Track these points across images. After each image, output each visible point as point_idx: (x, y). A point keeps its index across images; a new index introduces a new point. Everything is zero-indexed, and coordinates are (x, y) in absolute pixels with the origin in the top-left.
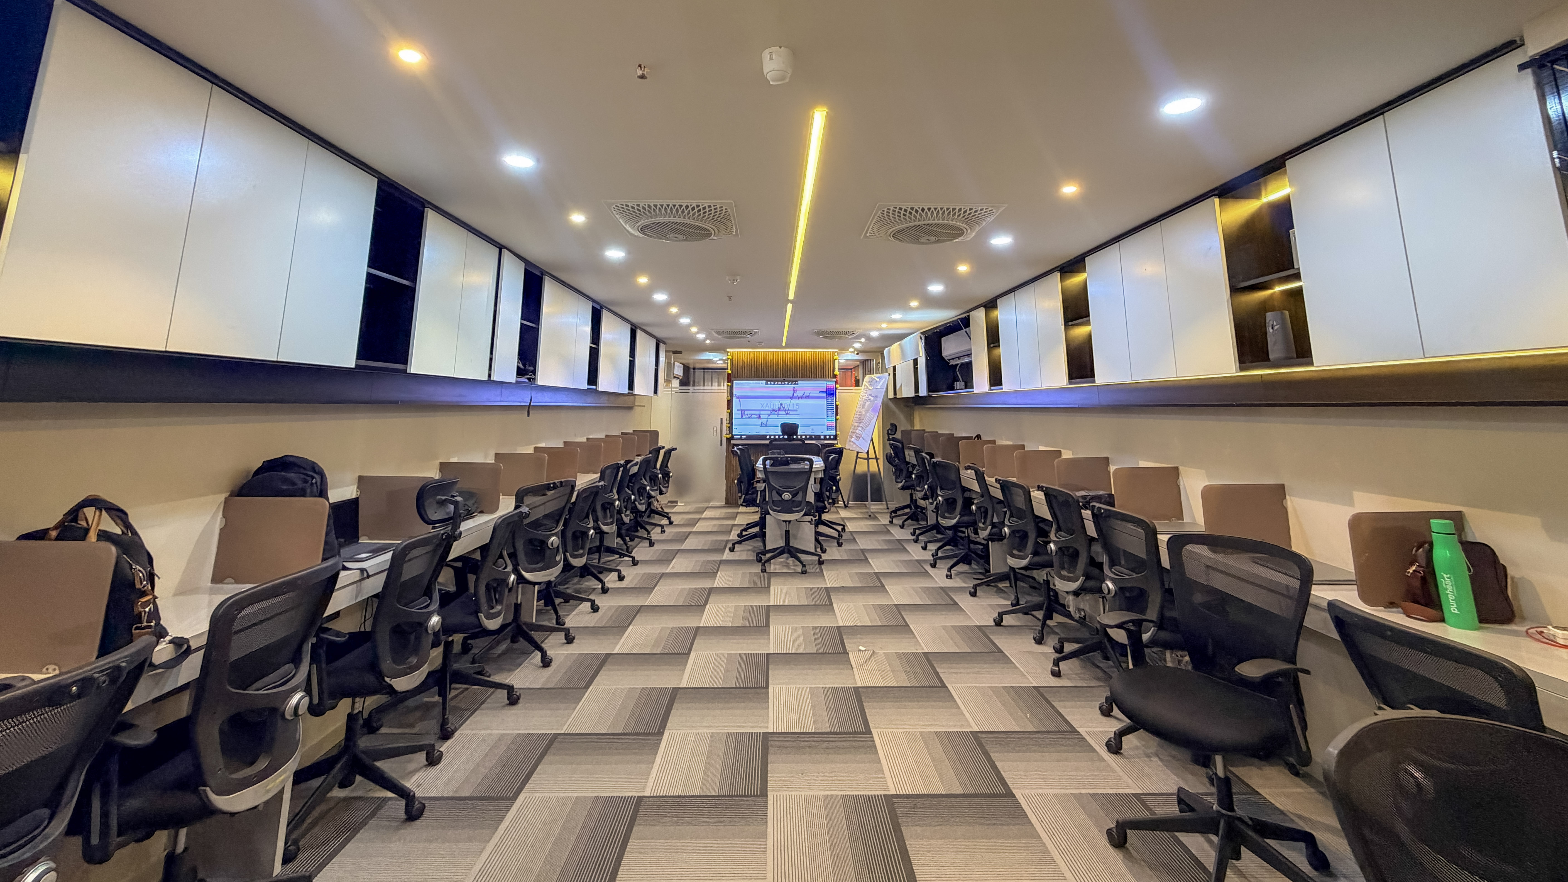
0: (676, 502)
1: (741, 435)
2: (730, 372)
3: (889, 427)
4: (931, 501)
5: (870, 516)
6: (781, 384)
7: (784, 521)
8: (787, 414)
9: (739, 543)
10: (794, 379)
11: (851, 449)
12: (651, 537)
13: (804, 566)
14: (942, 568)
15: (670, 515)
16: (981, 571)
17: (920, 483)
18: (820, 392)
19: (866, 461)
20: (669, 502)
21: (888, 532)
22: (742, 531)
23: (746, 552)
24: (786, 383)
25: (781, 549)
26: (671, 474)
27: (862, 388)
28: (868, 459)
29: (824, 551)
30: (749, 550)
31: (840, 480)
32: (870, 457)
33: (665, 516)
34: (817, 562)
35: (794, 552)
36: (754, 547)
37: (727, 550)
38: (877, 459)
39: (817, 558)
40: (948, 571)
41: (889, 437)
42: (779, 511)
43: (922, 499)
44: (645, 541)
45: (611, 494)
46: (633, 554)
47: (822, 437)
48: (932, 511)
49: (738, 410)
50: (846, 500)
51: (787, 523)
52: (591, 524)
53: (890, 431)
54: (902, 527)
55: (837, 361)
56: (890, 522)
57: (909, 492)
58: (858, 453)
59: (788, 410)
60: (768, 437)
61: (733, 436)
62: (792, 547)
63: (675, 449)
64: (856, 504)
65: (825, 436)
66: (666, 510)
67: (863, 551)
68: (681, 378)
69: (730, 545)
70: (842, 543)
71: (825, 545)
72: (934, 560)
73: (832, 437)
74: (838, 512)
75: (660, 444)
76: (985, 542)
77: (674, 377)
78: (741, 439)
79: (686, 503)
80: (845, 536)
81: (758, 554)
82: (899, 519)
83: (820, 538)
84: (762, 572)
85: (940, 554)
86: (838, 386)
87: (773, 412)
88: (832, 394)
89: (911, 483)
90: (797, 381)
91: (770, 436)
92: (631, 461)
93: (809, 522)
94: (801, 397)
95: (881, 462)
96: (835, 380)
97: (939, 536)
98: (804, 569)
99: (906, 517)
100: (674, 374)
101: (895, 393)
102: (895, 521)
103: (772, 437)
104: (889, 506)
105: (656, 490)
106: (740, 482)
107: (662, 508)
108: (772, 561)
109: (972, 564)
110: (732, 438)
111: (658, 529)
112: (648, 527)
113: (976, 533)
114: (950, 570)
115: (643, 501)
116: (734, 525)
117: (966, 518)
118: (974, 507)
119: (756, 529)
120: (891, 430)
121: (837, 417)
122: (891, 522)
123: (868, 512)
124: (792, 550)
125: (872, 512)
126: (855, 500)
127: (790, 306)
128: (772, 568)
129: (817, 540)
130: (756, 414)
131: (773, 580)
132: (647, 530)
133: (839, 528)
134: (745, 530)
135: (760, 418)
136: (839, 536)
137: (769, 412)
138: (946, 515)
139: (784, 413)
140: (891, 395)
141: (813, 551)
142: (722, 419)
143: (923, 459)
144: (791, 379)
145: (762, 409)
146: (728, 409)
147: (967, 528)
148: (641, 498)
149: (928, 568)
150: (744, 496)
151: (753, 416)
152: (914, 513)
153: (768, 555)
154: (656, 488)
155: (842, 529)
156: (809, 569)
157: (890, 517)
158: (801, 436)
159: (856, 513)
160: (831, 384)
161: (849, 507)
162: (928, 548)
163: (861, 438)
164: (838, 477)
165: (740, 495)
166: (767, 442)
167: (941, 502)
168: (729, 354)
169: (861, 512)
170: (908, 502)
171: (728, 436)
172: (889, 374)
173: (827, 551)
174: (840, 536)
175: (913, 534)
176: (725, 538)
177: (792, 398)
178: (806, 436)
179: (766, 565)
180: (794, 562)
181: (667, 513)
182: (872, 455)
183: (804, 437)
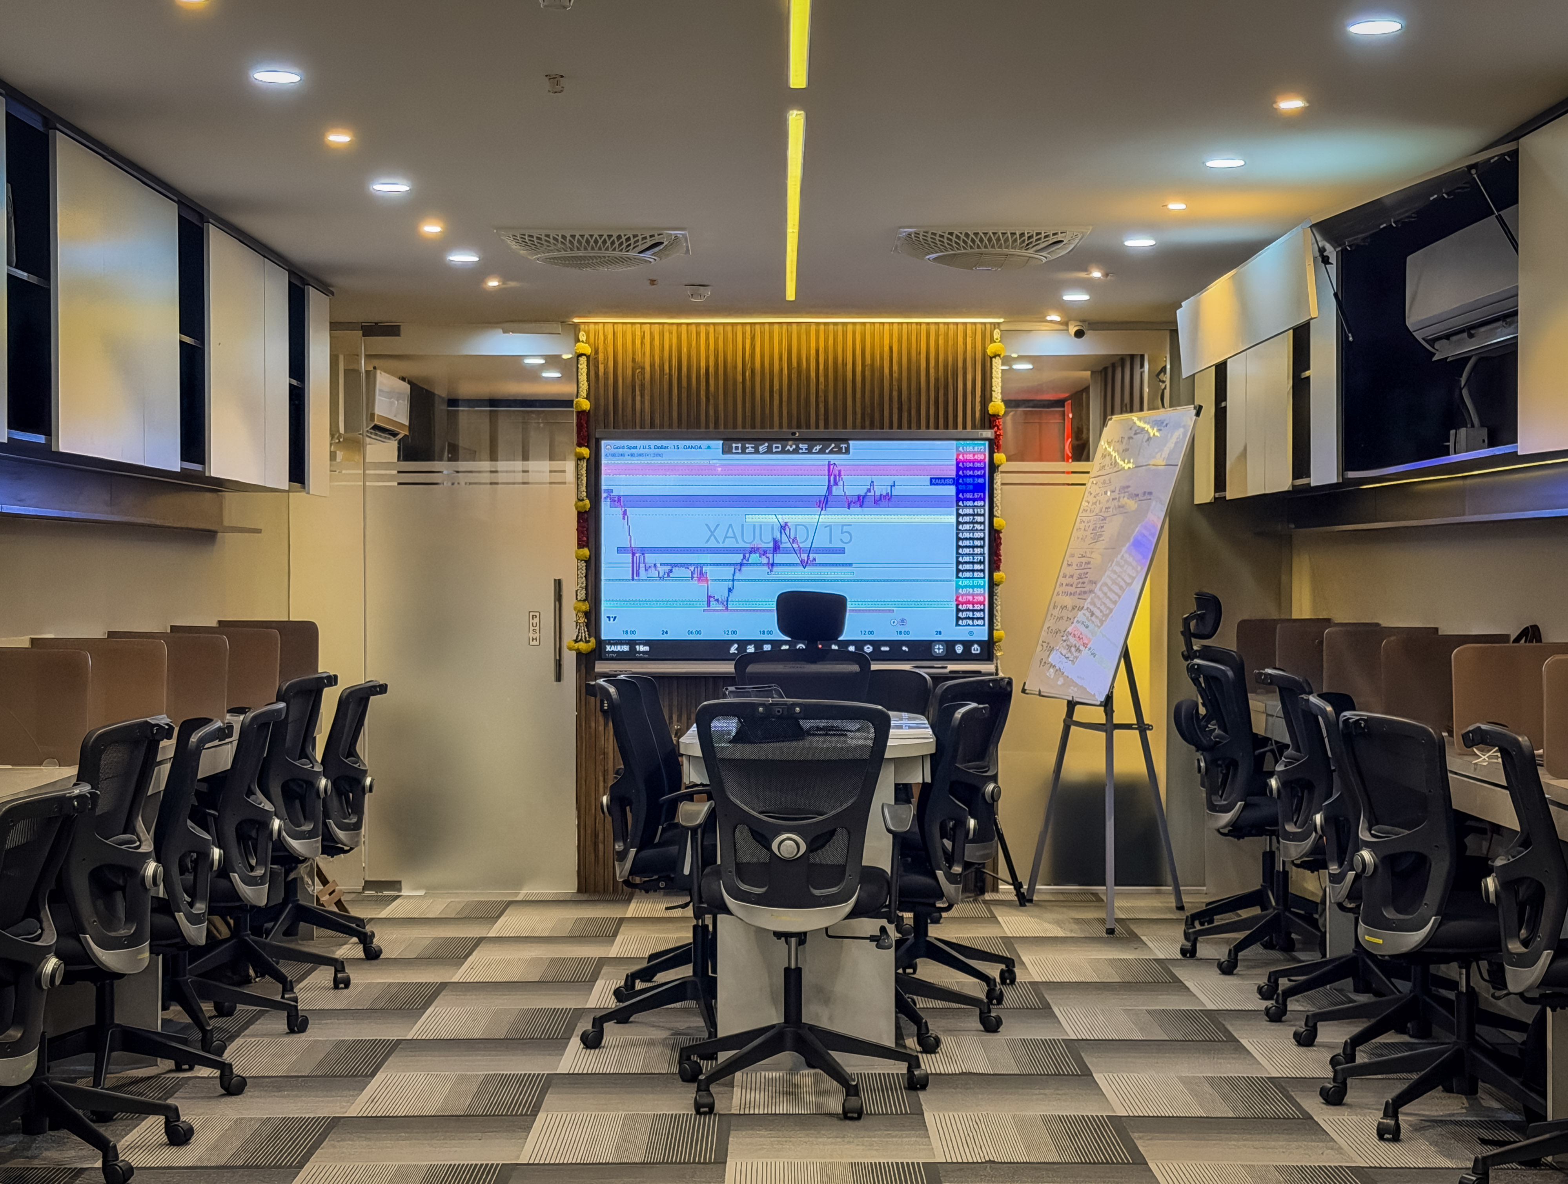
0: (395, 885)
1: (632, 643)
2: (586, 405)
3: (1192, 607)
4: (1334, 868)
5: (1111, 932)
6: (783, 452)
7: (778, 935)
8: (804, 564)
9: (621, 1016)
10: (832, 432)
11: (1045, 690)
12: (295, 1000)
13: (851, 1089)
14: (1366, 1107)
15: (368, 929)
16: (1510, 1117)
17: (1298, 810)
18: (934, 481)
19: (1103, 735)
20: (368, 885)
21: (1177, 985)
22: (631, 978)
23: (642, 1050)
24: (803, 446)
25: (769, 1034)
26: (368, 781)
27: (1094, 466)
28: (1109, 727)
29: (931, 1046)
30: (651, 1043)
31: (995, 796)
32: (1116, 720)
33: (352, 932)
34: (903, 1082)
35: (819, 1045)
36: (677, 1033)
37: (575, 1042)
38: (1142, 728)
39: (901, 1068)
40: (1386, 1115)
41: (1189, 645)
42: (760, 900)
43: (1304, 865)
44: (274, 1012)
45: (127, 836)
46: (227, 1056)
47: (939, 649)
48: (1340, 906)
49: (620, 550)
50: (1024, 877)
51: (793, 941)
52: (50, 938)
53: (1193, 624)
54: (1228, 968)
55: (997, 363)
56: (1183, 952)
57: (1257, 845)
58: (1071, 705)
59: (810, 550)
60: (733, 649)
61: (601, 644)
62: (812, 1028)
63: (382, 689)
64: (1062, 893)
65: (950, 645)
66: (355, 911)
67: (1074, 1046)
68: (403, 433)
69: (585, 1025)
70: (999, 1022)
71: (935, 1027)
72: (1335, 1079)
73: (976, 649)
74: (993, 919)
75: (324, 667)
76: (1527, 1014)
77: (376, 428)
78: (631, 656)
79: (432, 890)
80: (1010, 995)
81: (685, 1054)
82: (1217, 942)
83: (921, 1003)
84: (698, 1112)
85: (1361, 1058)
86: (999, 457)
87: (754, 558)
88: (980, 488)
89: (1265, 811)
90: (846, 440)
91: (743, 644)
92: (207, 721)
93: (872, 938)
94: (860, 501)
95: (1158, 740)
96: (989, 434)
97: (1362, 999)
98: (853, 1101)
99: (1240, 936)
100: (373, 415)
101: (1220, 483)
102: (1206, 949)
103: (751, 649)
104: (1185, 899)
105: (310, 835)
106: (619, 800)
107: (339, 903)
108: (738, 1075)
109: (1480, 1094)
110: (599, 652)
111: (324, 976)
112: (287, 969)
113: (1498, 979)
114: (1392, 1109)
115: (259, 872)
116: (602, 962)
117: (1458, 927)
118: (1490, 883)
119: (686, 971)
120: (1201, 618)
121: (996, 575)
122: (1189, 953)
123: (1102, 921)
124: (811, 1037)
125: (1118, 920)
126: (1061, 876)
127: (796, 121)
128: (736, 1100)
129: (903, 1007)
130: (686, 565)
131: (736, 1142)
132: (280, 978)
133: (994, 971)
134: (646, 974)
135: (702, 577)
136: (990, 994)
137: (738, 558)
138: (1389, 914)
139: (793, 558)
140: (1204, 493)
141: (889, 1042)
142: (558, 584)
143: (1310, 716)
144: (822, 432)
145: (712, 544)
146: (580, 546)
147: (1466, 964)
148: (253, 862)
149: (1314, 1105)
150: (633, 851)
151: (677, 572)
152: (1277, 917)
153: (723, 1056)
154: (308, 827)
155: (1002, 972)
156: (869, 1101)
157: (1187, 936)
158: (860, 644)
159: (1058, 923)
160: (977, 451)
161: (1038, 905)
162: (1319, 1039)
163: (1085, 652)
164: (991, 787)
165: (619, 846)
166: (728, 668)
167: (1370, 870)
168: (582, 336)
169: (1077, 921)
170: (1255, 883)
171: (582, 646)
172: (1199, 411)
173: (943, 1046)
174: (994, 997)
175: (1265, 993)
176: (568, 1002)
177: (824, 502)
178: (876, 644)
179: (713, 1088)
180: (817, 1082)
181: (360, 922)
182: (1124, 712)
183: (868, 649)
